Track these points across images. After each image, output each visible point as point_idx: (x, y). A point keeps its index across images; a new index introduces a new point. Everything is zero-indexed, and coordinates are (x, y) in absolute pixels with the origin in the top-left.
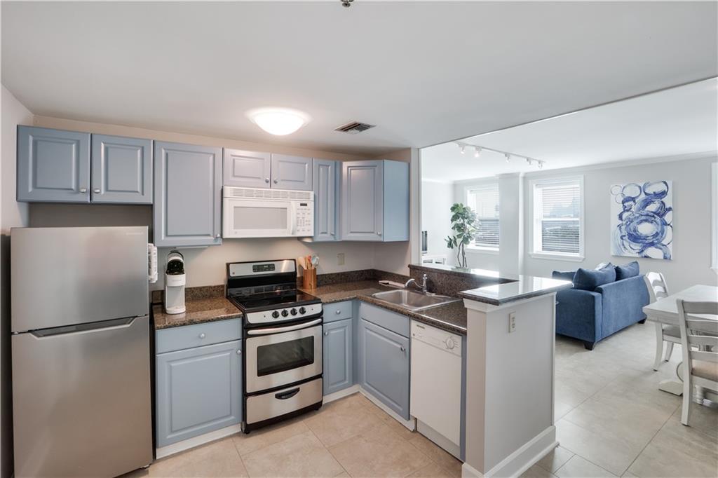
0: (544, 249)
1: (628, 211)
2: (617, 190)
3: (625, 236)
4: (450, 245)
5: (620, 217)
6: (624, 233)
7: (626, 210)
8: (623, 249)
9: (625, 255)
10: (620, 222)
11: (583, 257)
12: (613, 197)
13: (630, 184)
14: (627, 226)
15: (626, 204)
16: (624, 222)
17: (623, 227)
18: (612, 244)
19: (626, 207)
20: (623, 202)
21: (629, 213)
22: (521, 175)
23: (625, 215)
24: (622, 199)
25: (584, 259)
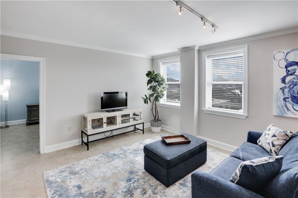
0: (213, 106)
1: (291, 75)
2: (280, 56)
3: (288, 98)
4: (146, 102)
5: (283, 80)
6: (287, 95)
7: (289, 74)
8: (286, 110)
9: (287, 116)
10: (283, 85)
11: (247, 115)
12: (275, 63)
13: (292, 50)
14: (290, 89)
15: (289, 69)
16: (287, 85)
17: (286, 90)
18: (274, 105)
19: (289, 71)
20: (286, 67)
21: (293, 77)
22: (196, 48)
23: (288, 79)
24: (285, 64)
25: (247, 116)
